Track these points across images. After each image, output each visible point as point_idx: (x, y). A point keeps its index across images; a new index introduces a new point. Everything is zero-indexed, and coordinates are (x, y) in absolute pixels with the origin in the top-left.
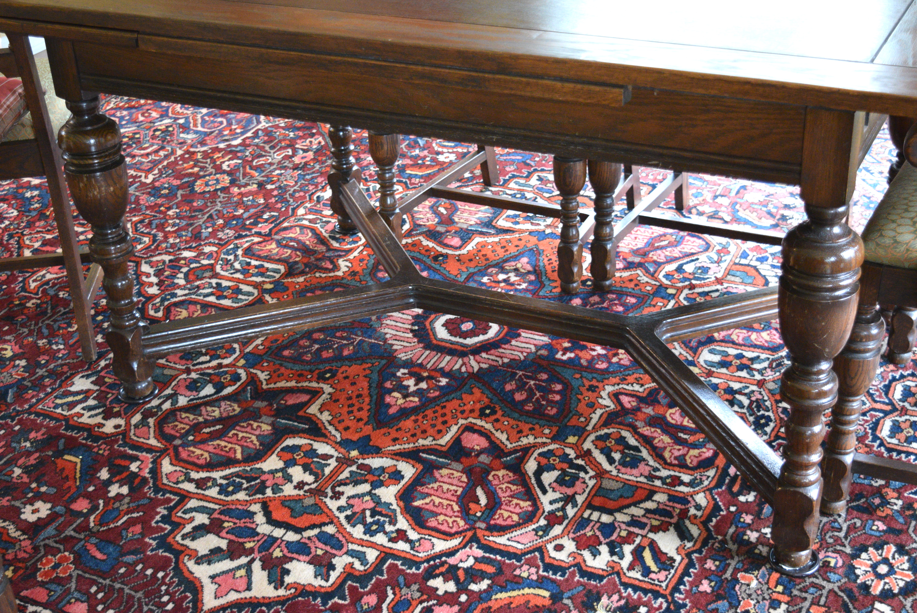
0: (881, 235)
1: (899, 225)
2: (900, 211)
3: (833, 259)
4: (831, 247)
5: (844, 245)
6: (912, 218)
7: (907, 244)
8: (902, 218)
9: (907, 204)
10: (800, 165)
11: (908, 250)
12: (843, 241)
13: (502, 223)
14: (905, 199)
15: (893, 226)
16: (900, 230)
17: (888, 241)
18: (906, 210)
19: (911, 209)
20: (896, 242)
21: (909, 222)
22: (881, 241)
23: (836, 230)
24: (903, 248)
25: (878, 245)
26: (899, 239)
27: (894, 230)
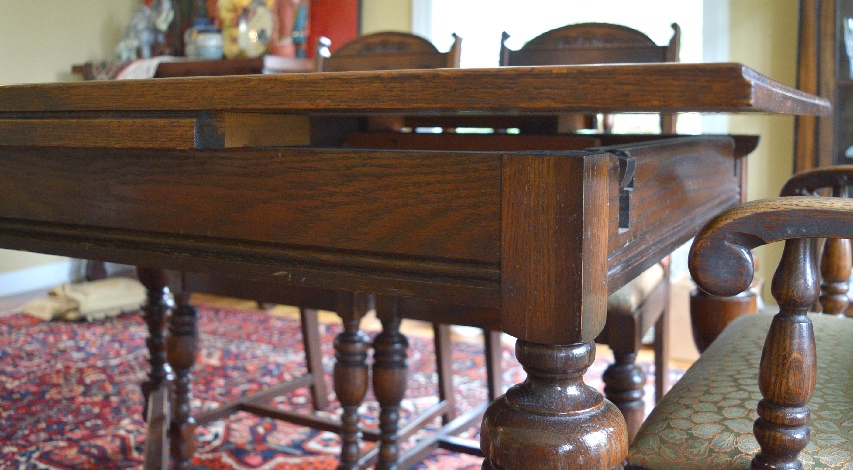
0: (669, 427)
1: (696, 412)
2: (697, 394)
3: (567, 447)
4: (561, 423)
5: (586, 421)
6: (716, 403)
7: (710, 440)
8: (701, 402)
9: (707, 385)
10: (499, 265)
11: (711, 451)
12: (585, 413)
13: (313, 445)
14: (705, 379)
15: (686, 413)
16: (697, 418)
17: (679, 436)
18: (707, 392)
19: (714, 391)
20: (692, 437)
21: (712, 408)
22: (667, 435)
23: (572, 391)
24: (703, 448)
25: (663, 441)
26: (697, 432)
27: (689, 419)
